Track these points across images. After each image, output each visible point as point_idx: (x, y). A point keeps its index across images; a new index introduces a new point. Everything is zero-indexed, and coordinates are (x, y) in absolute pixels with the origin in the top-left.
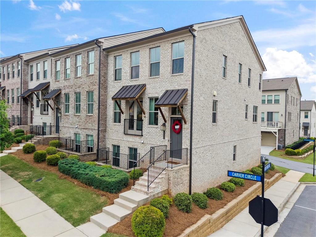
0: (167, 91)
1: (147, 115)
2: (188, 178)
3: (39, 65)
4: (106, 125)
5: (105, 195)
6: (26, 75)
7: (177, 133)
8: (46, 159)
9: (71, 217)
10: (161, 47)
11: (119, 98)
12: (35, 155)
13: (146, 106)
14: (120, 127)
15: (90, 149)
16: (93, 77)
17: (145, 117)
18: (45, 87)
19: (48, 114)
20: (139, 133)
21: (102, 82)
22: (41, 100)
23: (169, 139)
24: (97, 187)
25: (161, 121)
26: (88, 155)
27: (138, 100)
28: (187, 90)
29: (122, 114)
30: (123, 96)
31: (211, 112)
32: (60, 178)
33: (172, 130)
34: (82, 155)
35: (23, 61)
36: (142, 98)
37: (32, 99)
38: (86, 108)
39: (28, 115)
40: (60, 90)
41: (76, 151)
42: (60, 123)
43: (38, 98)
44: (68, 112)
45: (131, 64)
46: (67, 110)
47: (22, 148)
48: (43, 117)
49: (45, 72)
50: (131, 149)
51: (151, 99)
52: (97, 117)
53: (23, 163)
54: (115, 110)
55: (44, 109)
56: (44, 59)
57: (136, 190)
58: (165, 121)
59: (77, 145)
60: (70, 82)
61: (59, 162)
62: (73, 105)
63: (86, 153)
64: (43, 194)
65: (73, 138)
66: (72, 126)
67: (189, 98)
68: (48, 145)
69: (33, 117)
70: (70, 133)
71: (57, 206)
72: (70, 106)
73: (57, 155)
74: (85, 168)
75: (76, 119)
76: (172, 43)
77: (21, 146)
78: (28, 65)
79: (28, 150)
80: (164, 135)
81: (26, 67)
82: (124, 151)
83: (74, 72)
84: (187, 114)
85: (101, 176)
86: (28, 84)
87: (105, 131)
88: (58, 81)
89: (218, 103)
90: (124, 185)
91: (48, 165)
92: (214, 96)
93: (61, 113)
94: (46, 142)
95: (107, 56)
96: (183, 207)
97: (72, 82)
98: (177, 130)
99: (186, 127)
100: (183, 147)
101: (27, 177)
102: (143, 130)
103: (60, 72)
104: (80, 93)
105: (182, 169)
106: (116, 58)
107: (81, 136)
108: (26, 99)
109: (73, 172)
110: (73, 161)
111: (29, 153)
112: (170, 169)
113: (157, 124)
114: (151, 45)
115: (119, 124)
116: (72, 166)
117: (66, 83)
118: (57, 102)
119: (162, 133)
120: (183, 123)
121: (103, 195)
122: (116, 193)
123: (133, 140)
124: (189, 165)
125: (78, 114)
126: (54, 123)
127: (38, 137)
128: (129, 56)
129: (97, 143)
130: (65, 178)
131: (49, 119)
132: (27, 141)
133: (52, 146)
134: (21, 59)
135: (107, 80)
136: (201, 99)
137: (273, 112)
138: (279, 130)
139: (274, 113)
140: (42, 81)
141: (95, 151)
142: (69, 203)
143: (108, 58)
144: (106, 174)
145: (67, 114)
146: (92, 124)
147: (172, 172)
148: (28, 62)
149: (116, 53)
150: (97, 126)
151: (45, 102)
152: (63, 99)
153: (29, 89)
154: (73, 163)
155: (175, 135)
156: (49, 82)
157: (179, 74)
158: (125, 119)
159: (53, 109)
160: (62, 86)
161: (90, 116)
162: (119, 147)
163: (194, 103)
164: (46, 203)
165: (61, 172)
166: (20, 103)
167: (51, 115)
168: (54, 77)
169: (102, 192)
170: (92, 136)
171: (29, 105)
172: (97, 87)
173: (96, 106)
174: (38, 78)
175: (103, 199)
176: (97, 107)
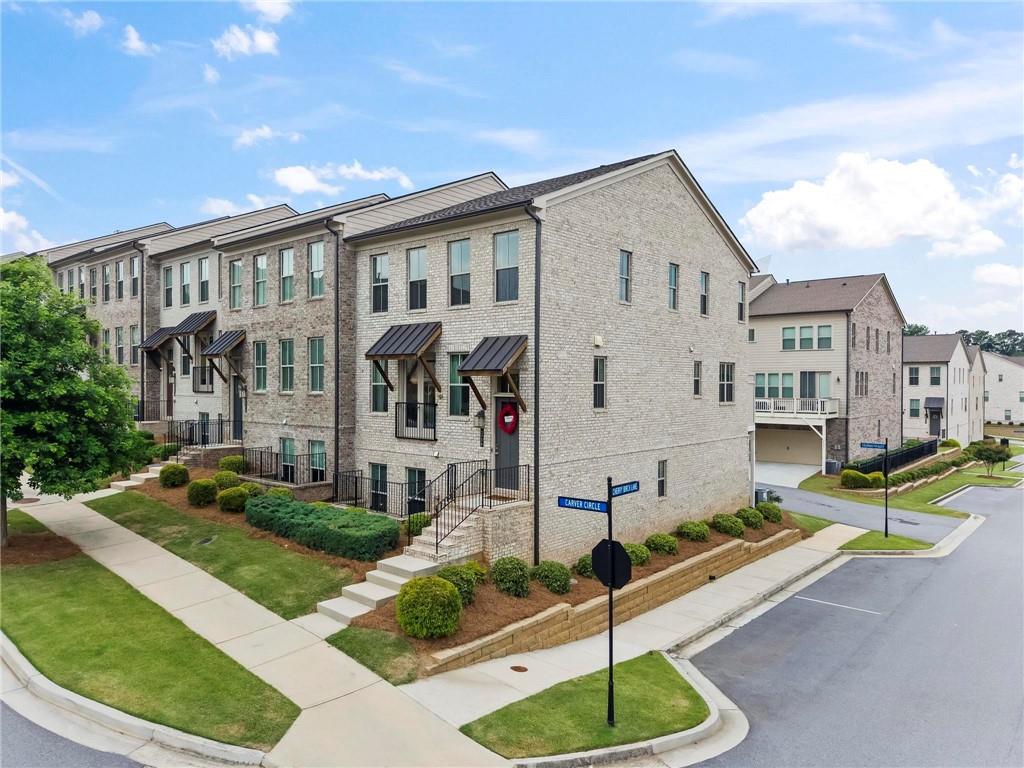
0: (486, 339)
1: (446, 393)
2: (530, 530)
3: (187, 267)
4: (354, 417)
5: (348, 566)
6: (153, 292)
7: (508, 432)
8: (217, 497)
9: (279, 604)
10: (471, 242)
11: (382, 356)
12: (192, 489)
13: (443, 371)
14: (386, 421)
15: (317, 475)
16: (322, 303)
17: (441, 397)
18: (203, 326)
19: (213, 392)
20: (428, 433)
21: (342, 316)
22: (194, 356)
23: (493, 446)
24: (333, 551)
25: (474, 406)
26: (314, 487)
27: (424, 360)
28: (526, 338)
29: (389, 391)
30: (390, 352)
31: (591, 383)
32: (251, 537)
33: (499, 425)
34: (300, 489)
35: (145, 257)
36: (434, 355)
37: (171, 352)
38: (306, 377)
39: (162, 393)
40: (244, 333)
41: (285, 479)
42: (244, 413)
43: (186, 350)
44: (265, 387)
45: (408, 275)
46: (261, 381)
47: (158, 476)
48: (202, 398)
49: (204, 286)
50: (411, 471)
51: (453, 356)
52: (333, 399)
53: (164, 508)
54: (375, 380)
55: (203, 380)
56: (201, 254)
57: (413, 554)
58: (484, 406)
59: (286, 467)
60: (268, 314)
61: (248, 503)
62: (276, 369)
63: (307, 485)
64: (218, 566)
65: (276, 449)
66: (273, 421)
67: (531, 355)
68: (216, 466)
69: (174, 398)
70: (269, 437)
71: (249, 587)
72: (269, 372)
73: (242, 489)
74: (306, 515)
75: (283, 403)
76: (495, 234)
77: (154, 472)
78: (158, 267)
79: (172, 480)
80: (482, 437)
81: (154, 273)
82: (397, 476)
83: (277, 290)
84: (526, 393)
85: (339, 528)
86: (158, 314)
87: (352, 431)
88: (237, 311)
89: (608, 363)
90: (390, 544)
91: (222, 510)
92: (597, 346)
93: (246, 390)
94: (211, 460)
95: (354, 255)
96: (508, 585)
97: (272, 313)
98: (509, 426)
99: (526, 418)
100: (521, 463)
101: (180, 536)
102: (437, 427)
103: (242, 289)
104: (291, 342)
105: (516, 509)
106: (375, 259)
107: (296, 443)
108: (156, 354)
109: (280, 522)
110: (279, 501)
111: (174, 485)
112: (487, 509)
113: (467, 414)
114: (452, 234)
115: (385, 414)
116: (277, 511)
117: (258, 317)
118: (236, 361)
119: (479, 433)
120: (520, 410)
121: (344, 566)
122: (371, 560)
123: (417, 452)
124: (532, 502)
125: (288, 392)
126: (228, 414)
127: (193, 450)
128: (403, 256)
129: (333, 460)
130: (263, 537)
131: (216, 403)
132: (166, 459)
133: (227, 469)
134: (142, 251)
135: (355, 310)
136: (560, 356)
137: (814, 372)
138: (828, 421)
139: (817, 376)
140: (195, 307)
141: (330, 480)
142: (273, 581)
143: (355, 258)
144: (351, 524)
145: (259, 391)
146: (321, 415)
147: (491, 514)
148: (157, 259)
149: (375, 249)
150: (332, 419)
151: (203, 362)
152: (250, 356)
153: (162, 327)
154: (279, 505)
155: (506, 437)
156: (215, 312)
157: (510, 302)
158: (397, 404)
159: (225, 380)
160: (249, 322)
161: (315, 396)
162: (384, 468)
163: (542, 366)
164: (226, 582)
165: (252, 526)
166: (139, 365)
167: (221, 395)
168: (227, 301)
169: (342, 560)
170: (322, 443)
171: (164, 368)
172: (331, 327)
173: (329, 373)
174: (185, 299)
175: (343, 573)
176: (333, 375)
